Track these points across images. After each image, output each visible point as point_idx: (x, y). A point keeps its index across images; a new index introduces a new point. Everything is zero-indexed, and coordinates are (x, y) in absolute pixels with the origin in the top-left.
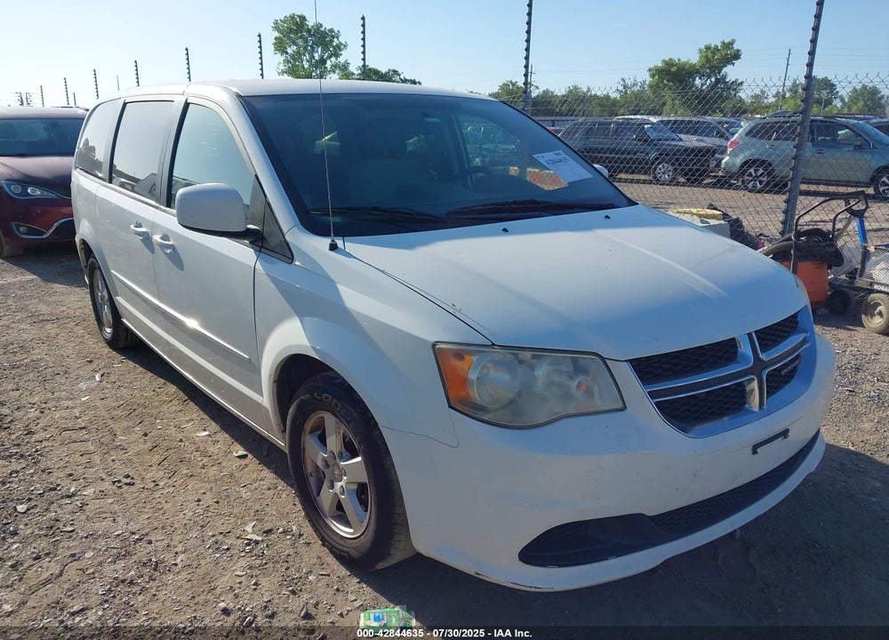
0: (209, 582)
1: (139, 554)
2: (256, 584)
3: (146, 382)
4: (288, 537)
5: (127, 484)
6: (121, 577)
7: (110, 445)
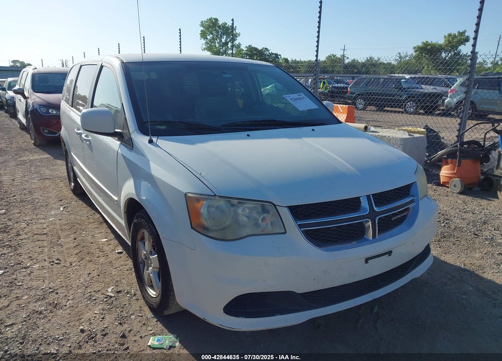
0: (79, 316)
1: (50, 299)
2: (103, 318)
3: (85, 212)
4: (128, 295)
5: (56, 263)
6: (37, 310)
7: (56, 243)
